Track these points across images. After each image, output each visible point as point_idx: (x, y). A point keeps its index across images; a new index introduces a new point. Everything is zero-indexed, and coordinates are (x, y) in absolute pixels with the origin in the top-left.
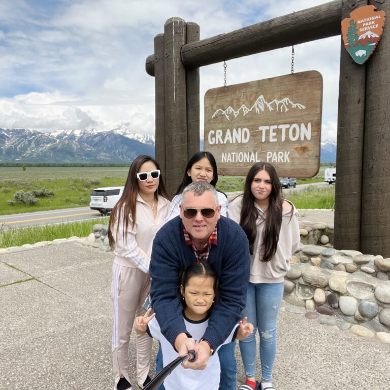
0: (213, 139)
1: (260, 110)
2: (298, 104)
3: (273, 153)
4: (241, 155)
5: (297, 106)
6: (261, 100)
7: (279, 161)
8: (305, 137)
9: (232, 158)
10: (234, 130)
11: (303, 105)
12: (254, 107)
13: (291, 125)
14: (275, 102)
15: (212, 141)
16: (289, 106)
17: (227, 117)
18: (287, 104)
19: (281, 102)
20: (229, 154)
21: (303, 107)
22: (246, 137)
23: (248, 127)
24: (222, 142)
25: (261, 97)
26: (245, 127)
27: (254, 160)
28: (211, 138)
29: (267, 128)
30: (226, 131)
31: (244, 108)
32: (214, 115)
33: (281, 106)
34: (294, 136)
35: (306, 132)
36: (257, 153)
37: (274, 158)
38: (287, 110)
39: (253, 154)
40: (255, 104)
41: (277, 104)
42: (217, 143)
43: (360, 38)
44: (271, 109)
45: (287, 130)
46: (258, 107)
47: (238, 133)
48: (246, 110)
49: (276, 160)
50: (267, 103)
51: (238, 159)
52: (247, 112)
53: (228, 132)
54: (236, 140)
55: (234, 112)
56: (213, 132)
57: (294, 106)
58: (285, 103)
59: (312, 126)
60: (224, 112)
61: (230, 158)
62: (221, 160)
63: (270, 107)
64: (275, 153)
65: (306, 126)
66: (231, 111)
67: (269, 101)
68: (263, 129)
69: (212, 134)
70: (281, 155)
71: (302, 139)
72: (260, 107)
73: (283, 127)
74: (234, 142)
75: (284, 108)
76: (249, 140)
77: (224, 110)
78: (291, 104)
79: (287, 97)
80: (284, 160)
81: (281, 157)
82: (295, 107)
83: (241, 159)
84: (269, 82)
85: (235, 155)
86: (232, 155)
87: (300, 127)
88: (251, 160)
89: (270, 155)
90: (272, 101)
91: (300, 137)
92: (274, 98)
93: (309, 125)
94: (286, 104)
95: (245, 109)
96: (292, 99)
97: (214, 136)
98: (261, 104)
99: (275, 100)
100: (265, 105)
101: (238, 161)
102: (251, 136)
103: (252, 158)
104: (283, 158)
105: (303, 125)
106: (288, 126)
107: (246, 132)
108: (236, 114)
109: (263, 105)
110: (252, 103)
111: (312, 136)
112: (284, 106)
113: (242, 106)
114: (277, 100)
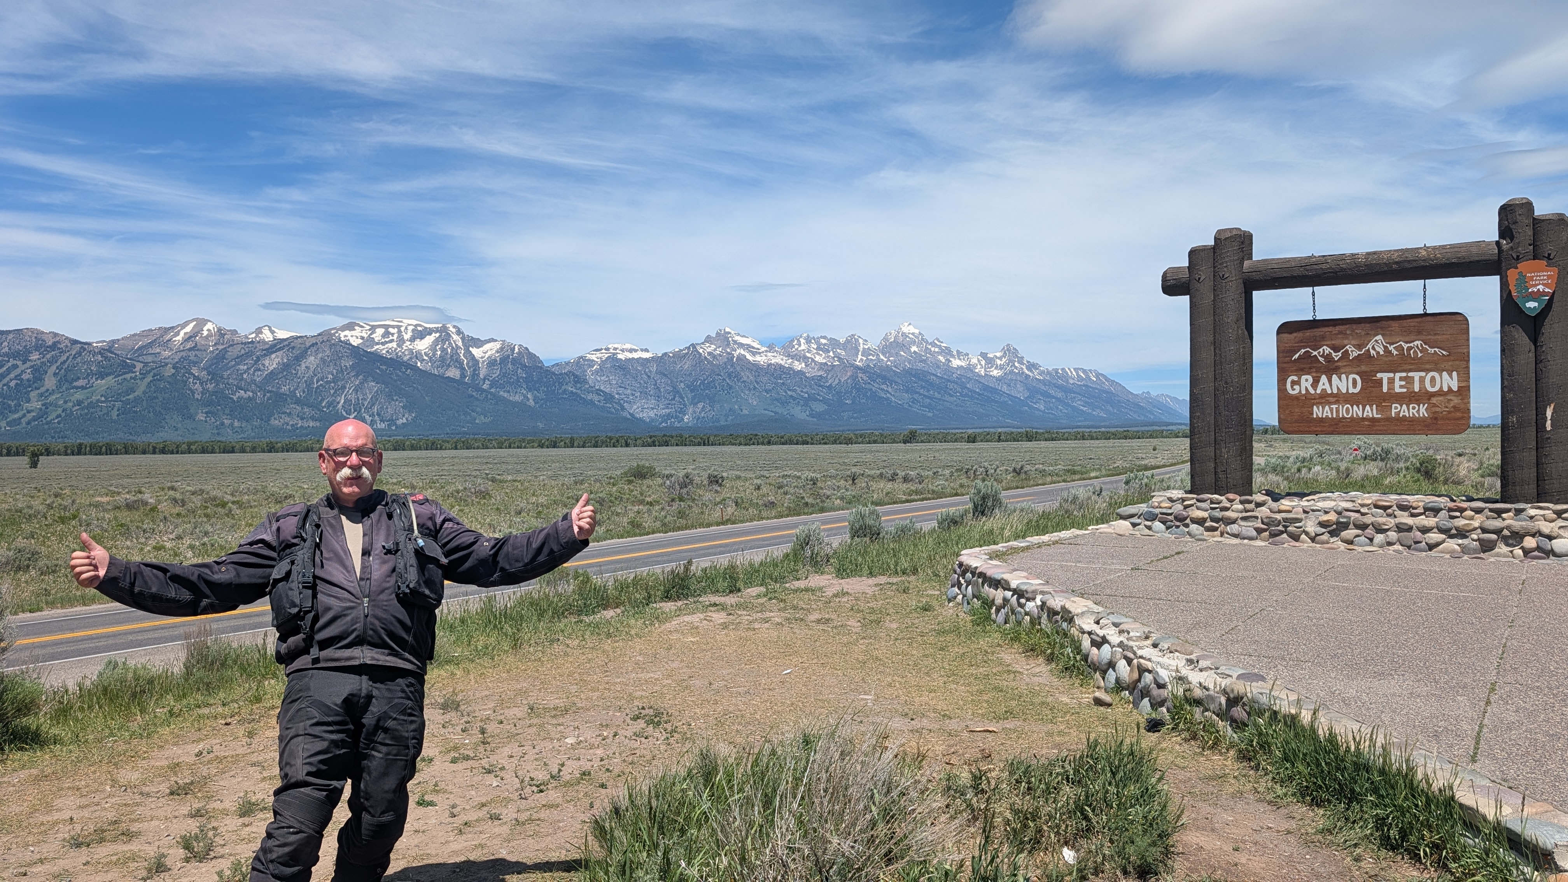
0: (1297, 387)
1: (1378, 353)
2: (1436, 350)
3: (1401, 406)
4: (1347, 408)
5: (1434, 351)
6: (1380, 342)
7: (1411, 416)
9: (1332, 413)
10: (1334, 377)
11: (1442, 350)
12: (1367, 349)
13: (1427, 373)
15: (1294, 390)
16: (1424, 351)
17: (1319, 358)
18: (1420, 348)
20: (1327, 408)
21: (1444, 353)
22: (1355, 385)
23: (1357, 374)
24: (1312, 391)
25: (1379, 337)
26: (1352, 373)
27: (1370, 414)
28: (1292, 387)
29: (1391, 375)
30: (1320, 377)
31: (1350, 349)
32: (1297, 356)
33: (1411, 349)
34: (1433, 386)
35: (1450, 382)
36: (1375, 406)
37: (1404, 412)
39: (1368, 407)
40: (1370, 346)
41: (1405, 347)
42: (1304, 392)
43: (1530, 291)
44: (1395, 353)
45: (1422, 380)
46: (1373, 348)
47: (1340, 379)
48: (1354, 353)
49: (1406, 414)
50: (1388, 345)
51: (1343, 413)
52: (1355, 354)
53: (1324, 378)
54: (1338, 388)
55: (1334, 354)
56: (1295, 378)
57: (1431, 350)
58: (1417, 347)
59: (1458, 374)
60: (1315, 353)
61: (1329, 412)
62: (1313, 414)
63: (1393, 350)
64: (1404, 406)
65: (1450, 375)
66: (1327, 352)
67: (1391, 343)
68: (1385, 377)
69: (1293, 380)
70: (1414, 408)
71: (1446, 389)
72: (1377, 349)
73: (1416, 375)
74: (1335, 391)
75: (1415, 352)
76: (1361, 390)
77: (1315, 350)
78: (1425, 348)
79: (1417, 340)
80: (1419, 415)
81: (1414, 411)
82: (1432, 352)
83: (1347, 414)
84: (1391, 320)
85: (1337, 408)
86: (1331, 410)
87: (1441, 375)
89: (1396, 408)
90: (1396, 343)
91: (1441, 387)
92: (1399, 340)
93: (1455, 374)
94: (1418, 349)
95: (1352, 351)
96: (1426, 343)
97: (1298, 383)
98: (1377, 345)
99: (1401, 343)
100: (1385, 347)
101: (1343, 416)
102: (1363, 384)
104: (1418, 412)
105: (1445, 374)
106: (1423, 374)
107: (1354, 380)
108: (1337, 356)
109: (1382, 347)
110: (1363, 344)
111: (1458, 387)
112: (1415, 350)
113: (1347, 347)
114: (1404, 342)
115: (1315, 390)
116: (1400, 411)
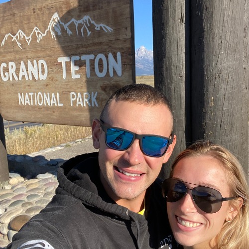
0: (6, 74)
2: (102, 25)
3: (77, 94)
4: (40, 96)
5: (101, 27)
6: (56, 20)
7: (85, 105)
8: (115, 72)
9: (30, 99)
10: (29, 63)
12: (48, 30)
13: (96, 56)
14: (73, 22)
17: (18, 43)
18: (89, 25)
19: (81, 21)
20: (26, 95)
21: (110, 29)
22: (43, 72)
24: (16, 79)
25: (56, 15)
26: (41, 58)
27: (55, 102)
28: (4, 72)
29: (67, 59)
30: (20, 64)
31: (37, 32)
33: (81, 28)
35: (115, 64)
37: (79, 101)
38: (89, 33)
39: (53, 95)
40: (50, 26)
41: (77, 25)
45: (92, 62)
46: (53, 29)
47: (33, 66)
48: (39, 34)
49: (81, 103)
50: (63, 24)
51: (37, 102)
52: (41, 37)
53: (22, 66)
54: (33, 76)
55: (26, 38)
56: (5, 65)
57: (97, 27)
59: (122, 56)
61: (28, 99)
62: (19, 102)
63: (68, 29)
64: (79, 95)
65: (115, 57)
66: (22, 36)
67: (66, 21)
68: (63, 60)
70: (86, 97)
71: (111, 74)
72: (56, 29)
73: (87, 58)
74: (31, 78)
75: (85, 31)
76: (47, 77)
77: (14, 35)
78: (93, 24)
79: (87, 14)
80: (91, 104)
81: (88, 100)
82: (99, 29)
85: (33, 96)
87: (107, 57)
88: (52, 102)
89: (73, 97)
90: (69, 21)
91: (108, 72)
92: (72, 17)
93: (119, 54)
96: (94, 18)
97: (6, 70)
98: (56, 25)
99: (73, 20)
100: (62, 27)
101: (38, 104)
102: (49, 70)
103: (54, 100)
104: (90, 101)
105: (110, 56)
106: (92, 56)
107: (42, 65)
108: (28, 40)
109: (59, 27)
111: (123, 71)
112: (85, 28)
113: (34, 29)
114: (75, 19)
115: (18, 77)
116: (76, 100)
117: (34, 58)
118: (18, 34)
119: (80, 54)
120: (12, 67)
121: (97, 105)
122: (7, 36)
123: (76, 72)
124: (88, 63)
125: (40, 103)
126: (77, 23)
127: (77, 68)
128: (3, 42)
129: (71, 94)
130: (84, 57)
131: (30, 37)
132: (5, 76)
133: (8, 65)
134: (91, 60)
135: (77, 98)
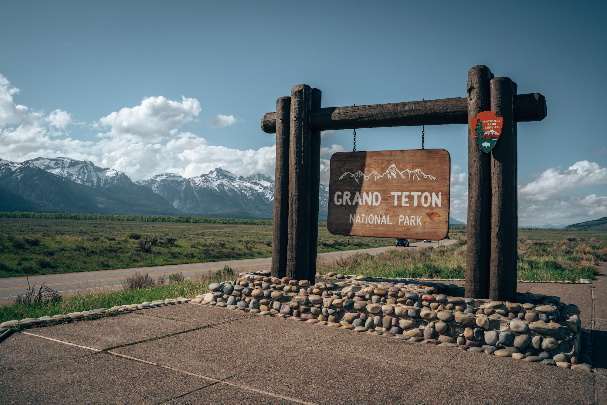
0: (340, 200)
1: (392, 177)
2: (429, 176)
4: (371, 217)
6: (394, 168)
7: (411, 224)
8: (436, 204)
9: (361, 220)
10: (364, 193)
11: (433, 176)
12: (386, 173)
13: (422, 193)
14: (407, 171)
16: (421, 176)
17: (356, 179)
19: (413, 172)
20: (359, 216)
21: (434, 178)
22: (377, 200)
23: (379, 191)
24: (350, 203)
25: (394, 165)
26: (375, 191)
27: (385, 222)
28: (338, 199)
30: (355, 193)
31: (375, 173)
33: (413, 175)
34: (426, 203)
35: (437, 200)
36: (388, 216)
37: (407, 221)
38: (419, 179)
39: (384, 217)
40: (388, 172)
41: (410, 174)
42: (344, 204)
43: (485, 133)
44: (403, 177)
45: (419, 197)
47: (368, 196)
48: (377, 176)
49: (408, 223)
50: (399, 171)
51: (368, 220)
52: (378, 178)
53: (358, 194)
54: (366, 202)
55: (365, 177)
56: (340, 193)
57: (426, 176)
59: (442, 195)
61: (359, 219)
62: (349, 220)
63: (402, 175)
64: (407, 217)
65: (437, 195)
66: (360, 175)
67: (401, 170)
68: (396, 194)
69: (338, 195)
70: (413, 219)
71: (434, 205)
72: (392, 174)
73: (416, 194)
75: (416, 177)
76: (380, 204)
77: (353, 174)
78: (422, 174)
80: (416, 224)
81: (413, 221)
82: (427, 178)
83: (371, 221)
84: (401, 153)
85: (365, 217)
86: (361, 217)
87: (431, 195)
88: (382, 221)
89: (402, 218)
90: (404, 170)
91: (431, 204)
92: (406, 168)
93: (440, 194)
94: (418, 174)
96: (423, 171)
97: (341, 197)
98: (392, 172)
100: (398, 174)
101: (368, 222)
102: (382, 200)
103: (384, 220)
104: (416, 222)
105: (434, 194)
106: (420, 193)
107: (377, 196)
108: (367, 178)
109: (395, 172)
110: (383, 170)
111: (442, 204)
112: (416, 175)
113: (373, 172)
114: (409, 169)
115: (352, 202)
116: (404, 220)
117: (370, 191)
118: (357, 173)
119: (410, 191)
120: (347, 195)
121: (421, 225)
122: (346, 173)
123: (406, 202)
124: (416, 198)
125: (371, 222)
126: (410, 172)
127: (407, 200)
128: (342, 177)
129: (400, 216)
130: (412, 193)
131: (369, 176)
132: (338, 201)
133: (343, 194)
134: (418, 196)
135: (405, 219)
